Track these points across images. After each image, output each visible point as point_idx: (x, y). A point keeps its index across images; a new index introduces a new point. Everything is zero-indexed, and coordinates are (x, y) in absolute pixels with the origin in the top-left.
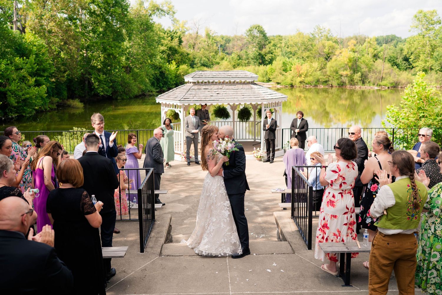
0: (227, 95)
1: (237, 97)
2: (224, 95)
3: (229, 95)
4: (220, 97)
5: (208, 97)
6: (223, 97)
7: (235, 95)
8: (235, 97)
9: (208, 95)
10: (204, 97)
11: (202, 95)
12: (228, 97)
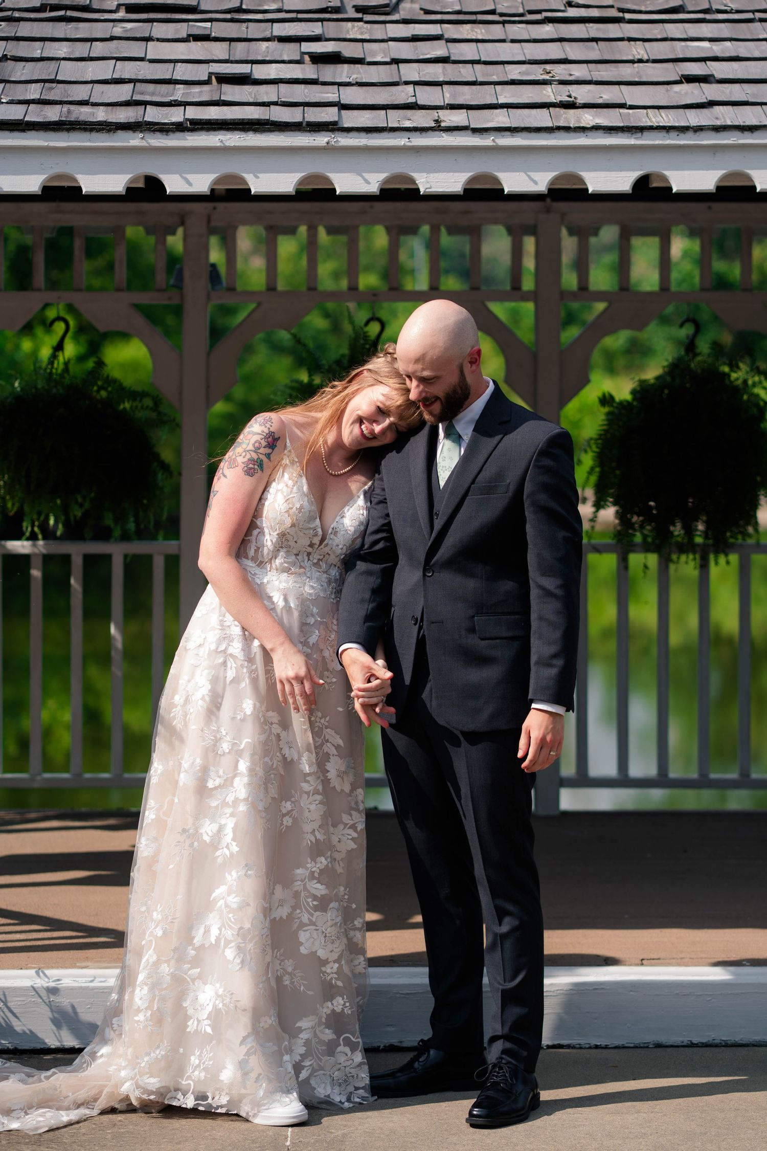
0: (466, 72)
1: (607, 94)
2: (411, 72)
3: (495, 73)
4: (351, 96)
5: (180, 93)
6: (404, 94)
7: (578, 72)
8: (582, 94)
9: (182, 72)
10: (123, 92)
11: (104, 70)
12: (466, 95)
